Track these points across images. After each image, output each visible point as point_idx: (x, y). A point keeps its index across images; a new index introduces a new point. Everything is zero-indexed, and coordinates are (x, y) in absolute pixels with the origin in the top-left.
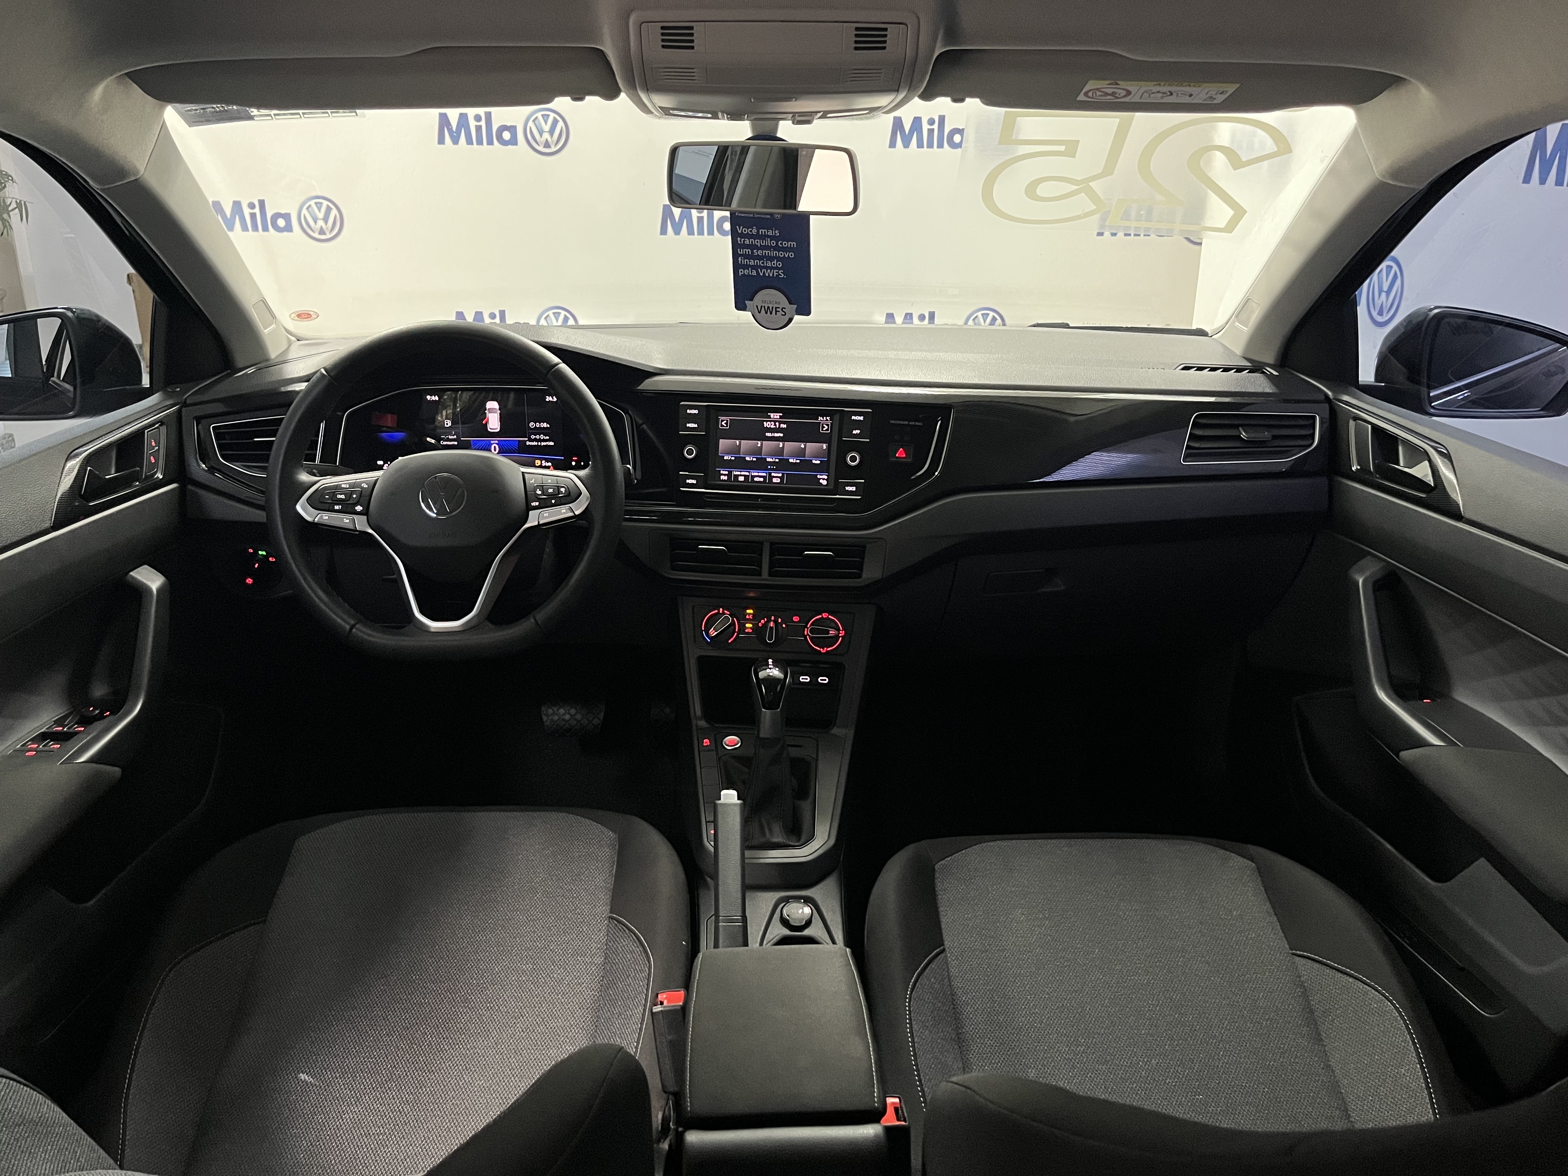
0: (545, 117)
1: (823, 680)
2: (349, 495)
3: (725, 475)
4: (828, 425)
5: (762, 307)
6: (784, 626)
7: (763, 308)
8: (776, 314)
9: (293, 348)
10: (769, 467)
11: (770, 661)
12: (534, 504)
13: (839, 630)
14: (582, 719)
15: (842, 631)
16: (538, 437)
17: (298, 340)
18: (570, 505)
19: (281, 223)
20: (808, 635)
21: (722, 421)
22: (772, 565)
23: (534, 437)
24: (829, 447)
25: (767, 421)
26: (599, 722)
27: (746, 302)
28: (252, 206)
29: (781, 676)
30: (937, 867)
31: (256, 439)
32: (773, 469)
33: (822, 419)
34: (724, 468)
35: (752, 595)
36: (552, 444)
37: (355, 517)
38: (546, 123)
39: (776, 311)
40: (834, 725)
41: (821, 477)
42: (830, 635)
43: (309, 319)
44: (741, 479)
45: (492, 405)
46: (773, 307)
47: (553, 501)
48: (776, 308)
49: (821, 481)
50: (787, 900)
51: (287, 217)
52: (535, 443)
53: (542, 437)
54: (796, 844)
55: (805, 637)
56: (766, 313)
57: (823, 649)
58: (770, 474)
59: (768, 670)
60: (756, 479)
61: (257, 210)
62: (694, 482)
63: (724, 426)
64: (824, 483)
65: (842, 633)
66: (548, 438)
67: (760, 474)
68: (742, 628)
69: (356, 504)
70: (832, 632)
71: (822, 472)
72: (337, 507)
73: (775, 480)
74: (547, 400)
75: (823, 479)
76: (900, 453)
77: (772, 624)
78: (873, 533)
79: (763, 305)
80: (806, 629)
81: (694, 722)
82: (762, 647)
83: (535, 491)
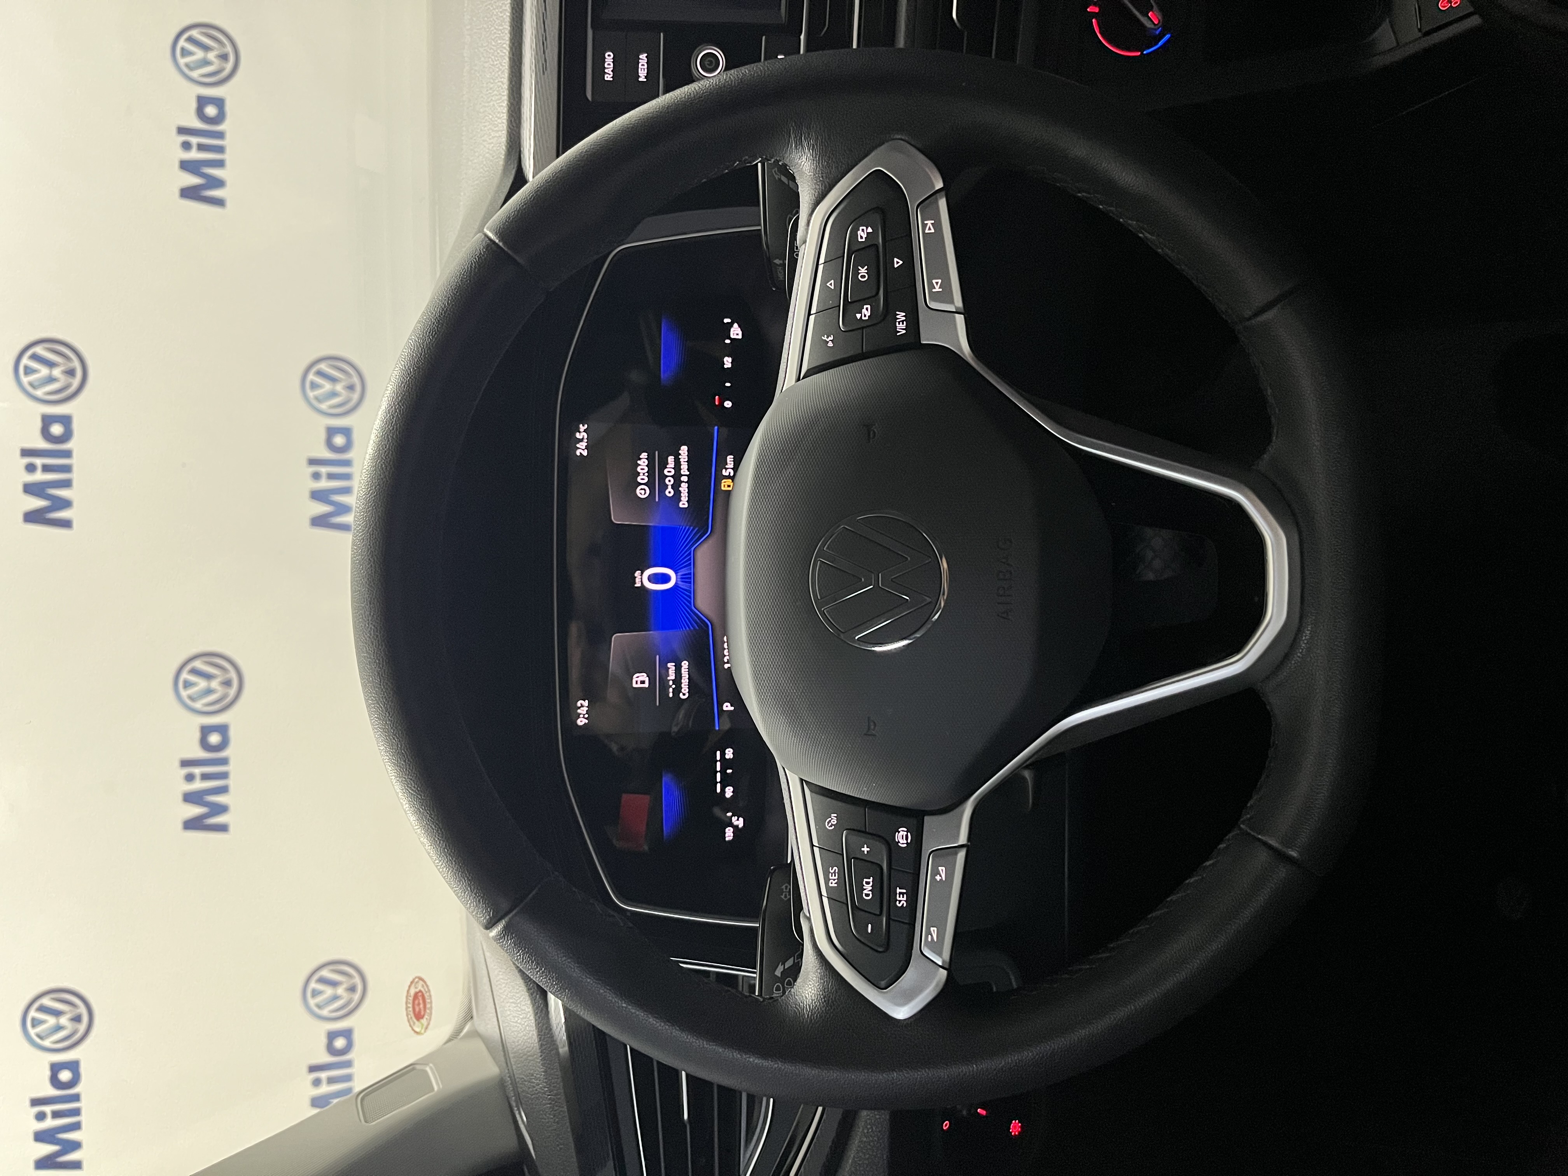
2: (866, 866)
9: (481, 1029)
12: (901, 328)
16: (669, 481)
17: (472, 1017)
18: (912, 206)
19: (340, 1043)
23: (670, 489)
28: (317, 1083)
31: (686, 1116)
36: (684, 450)
37: (928, 847)
43: (426, 995)
47: (897, 262)
51: (332, 1036)
52: (684, 488)
53: (669, 471)
61: (324, 1075)
66: (671, 459)
69: (891, 845)
72: (902, 901)
74: (585, 453)
83: (863, 326)
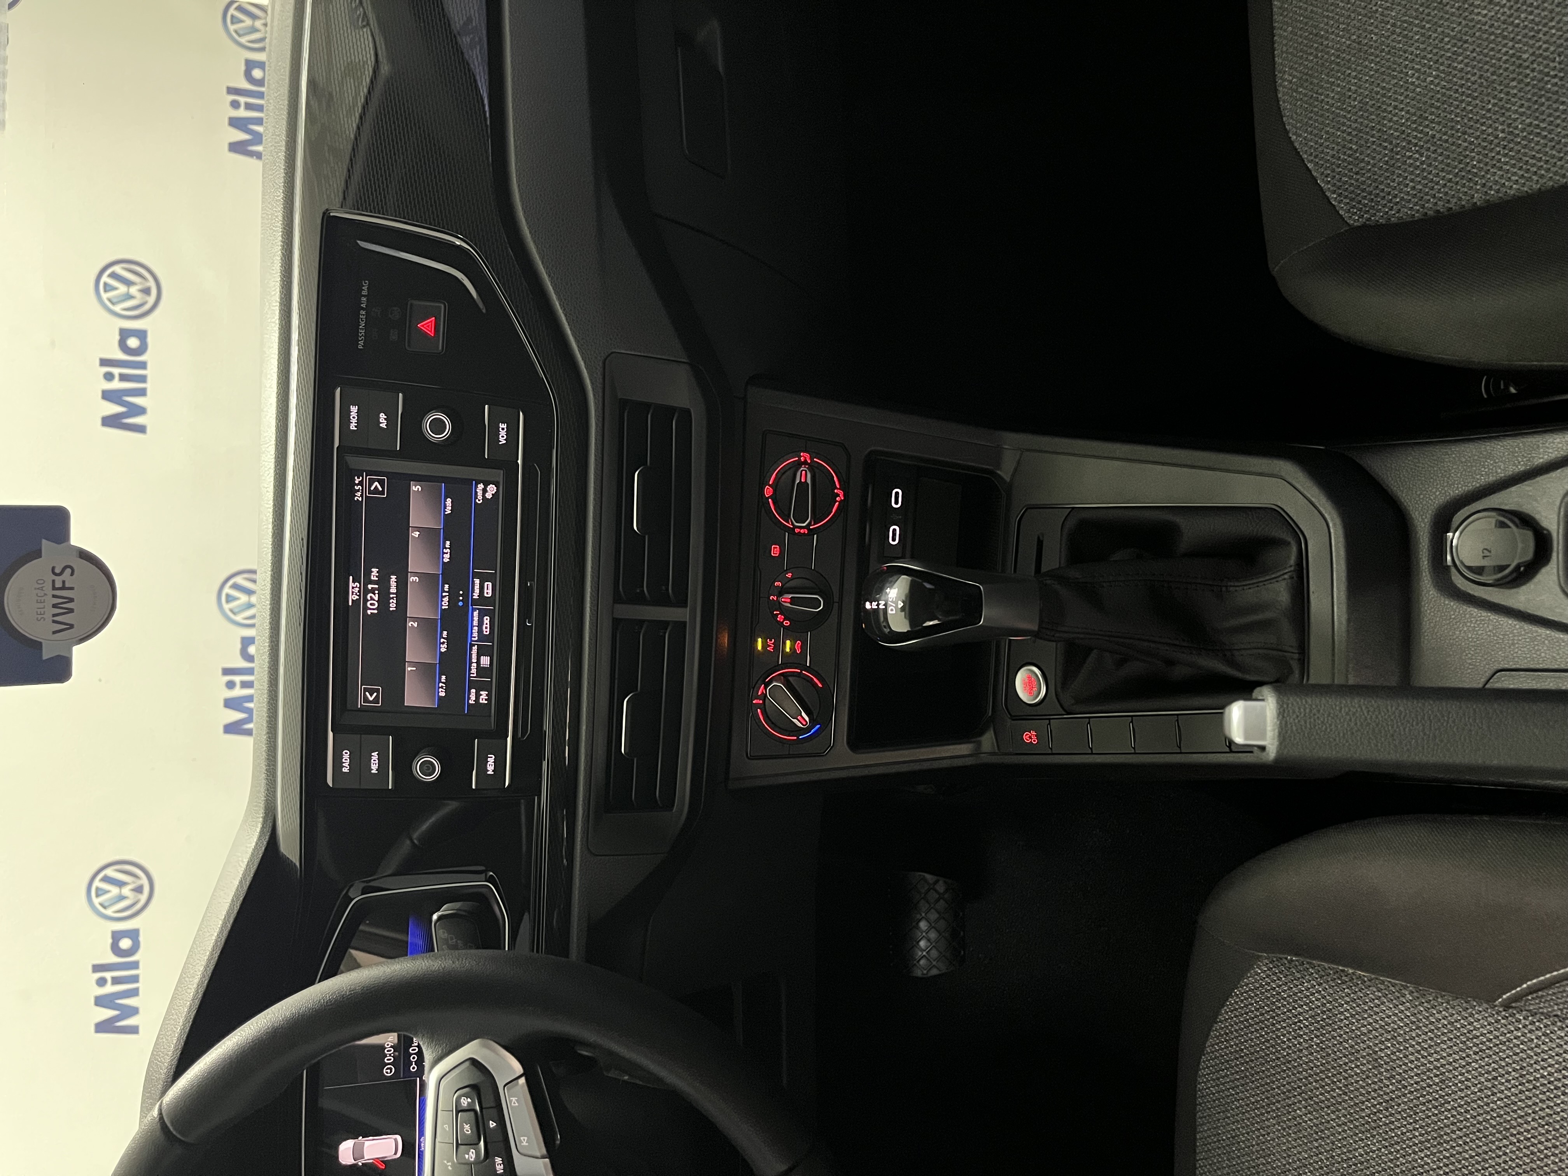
0: (100, 893)
1: (897, 498)
3: (478, 696)
4: (371, 482)
5: (54, 622)
6: (789, 575)
7: (57, 618)
8: (72, 588)
10: (461, 604)
11: (868, 605)
13: (799, 464)
14: (936, 910)
15: (800, 457)
20: (807, 527)
21: (366, 700)
22: (663, 601)
24: (419, 479)
25: (366, 608)
26: (941, 882)
27: (45, 657)
29: (904, 581)
30: (1355, 220)
32: (466, 596)
33: (359, 494)
34: (463, 696)
35: (725, 640)
38: (108, 892)
39: (63, 588)
40: (992, 473)
41: (480, 497)
42: (809, 481)
44: (485, 661)
45: (346, 1152)
46: (54, 596)
48: (54, 588)
49: (489, 495)
50: (1440, 569)
54: (1294, 549)
55: (811, 532)
56: (71, 611)
57: (838, 495)
58: (475, 603)
59: (891, 611)
60: (486, 631)
62: (491, 760)
63: (377, 697)
64: (492, 489)
65: (805, 456)
67: (475, 623)
68: (793, 660)
70: (804, 476)
71: (470, 494)
73: (488, 592)
75: (485, 491)
76: (427, 326)
77: (786, 598)
78: (592, 383)
79: (48, 617)
80: (797, 530)
81: (985, 759)
82: (833, 619)
